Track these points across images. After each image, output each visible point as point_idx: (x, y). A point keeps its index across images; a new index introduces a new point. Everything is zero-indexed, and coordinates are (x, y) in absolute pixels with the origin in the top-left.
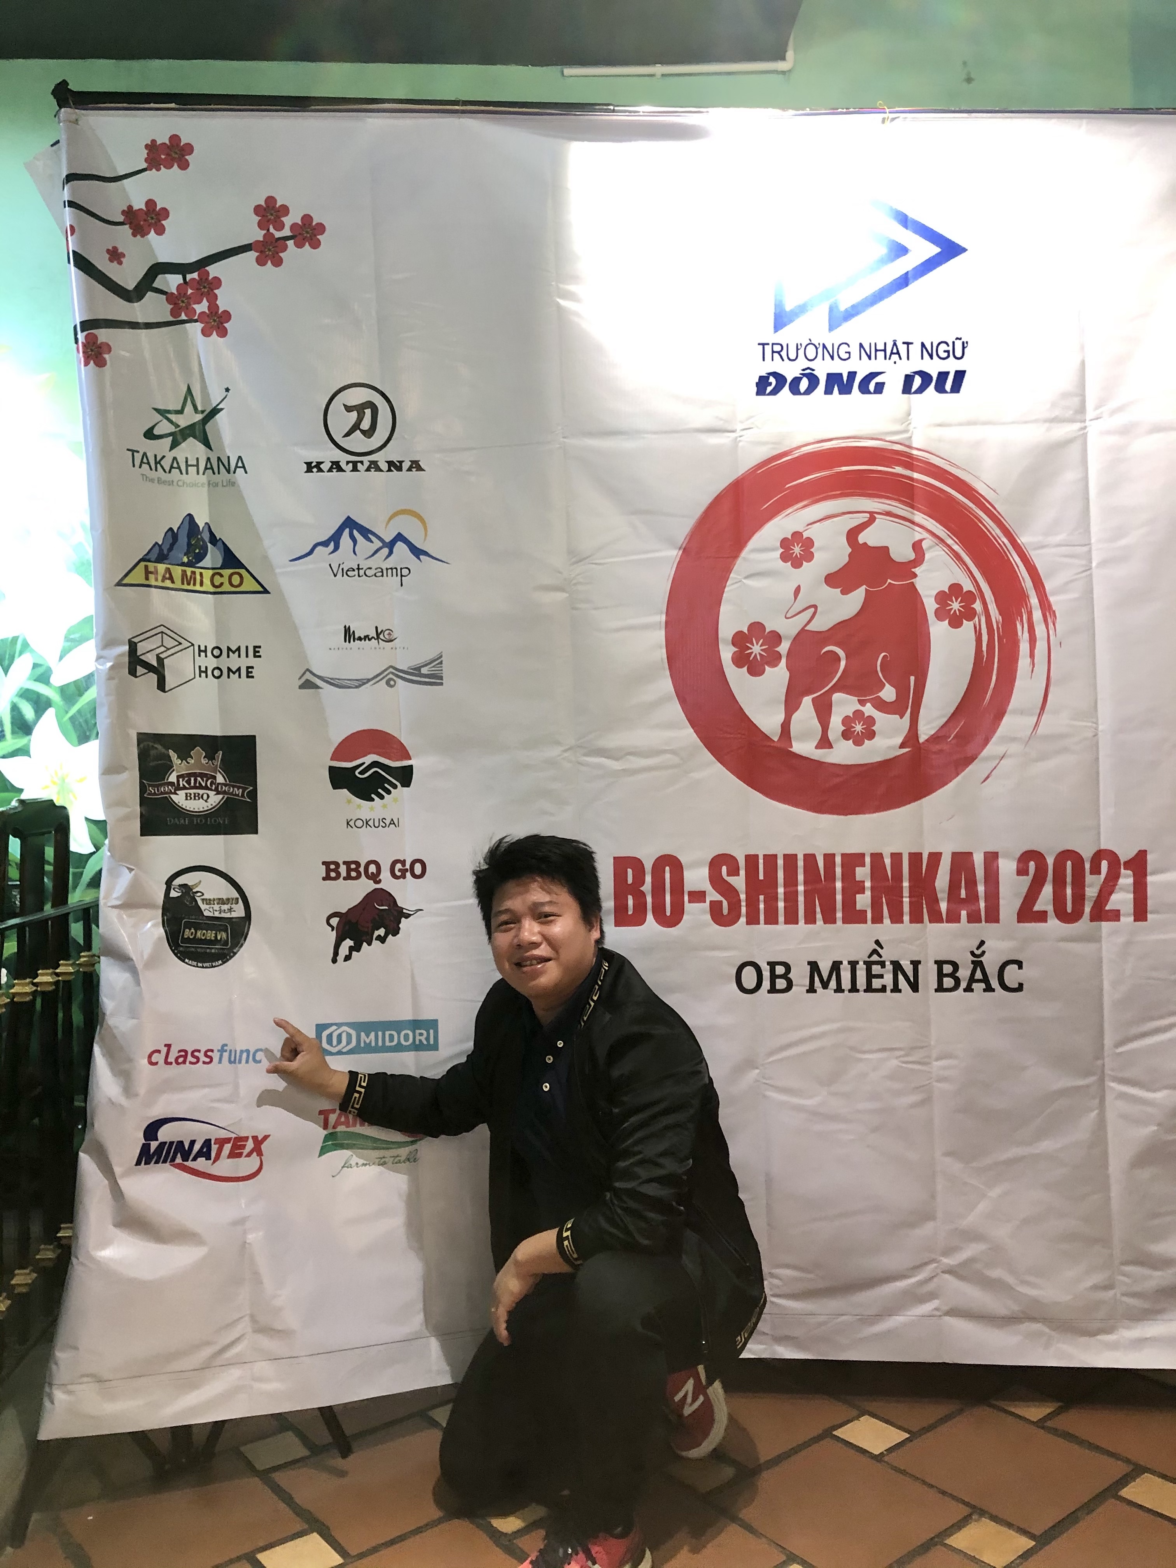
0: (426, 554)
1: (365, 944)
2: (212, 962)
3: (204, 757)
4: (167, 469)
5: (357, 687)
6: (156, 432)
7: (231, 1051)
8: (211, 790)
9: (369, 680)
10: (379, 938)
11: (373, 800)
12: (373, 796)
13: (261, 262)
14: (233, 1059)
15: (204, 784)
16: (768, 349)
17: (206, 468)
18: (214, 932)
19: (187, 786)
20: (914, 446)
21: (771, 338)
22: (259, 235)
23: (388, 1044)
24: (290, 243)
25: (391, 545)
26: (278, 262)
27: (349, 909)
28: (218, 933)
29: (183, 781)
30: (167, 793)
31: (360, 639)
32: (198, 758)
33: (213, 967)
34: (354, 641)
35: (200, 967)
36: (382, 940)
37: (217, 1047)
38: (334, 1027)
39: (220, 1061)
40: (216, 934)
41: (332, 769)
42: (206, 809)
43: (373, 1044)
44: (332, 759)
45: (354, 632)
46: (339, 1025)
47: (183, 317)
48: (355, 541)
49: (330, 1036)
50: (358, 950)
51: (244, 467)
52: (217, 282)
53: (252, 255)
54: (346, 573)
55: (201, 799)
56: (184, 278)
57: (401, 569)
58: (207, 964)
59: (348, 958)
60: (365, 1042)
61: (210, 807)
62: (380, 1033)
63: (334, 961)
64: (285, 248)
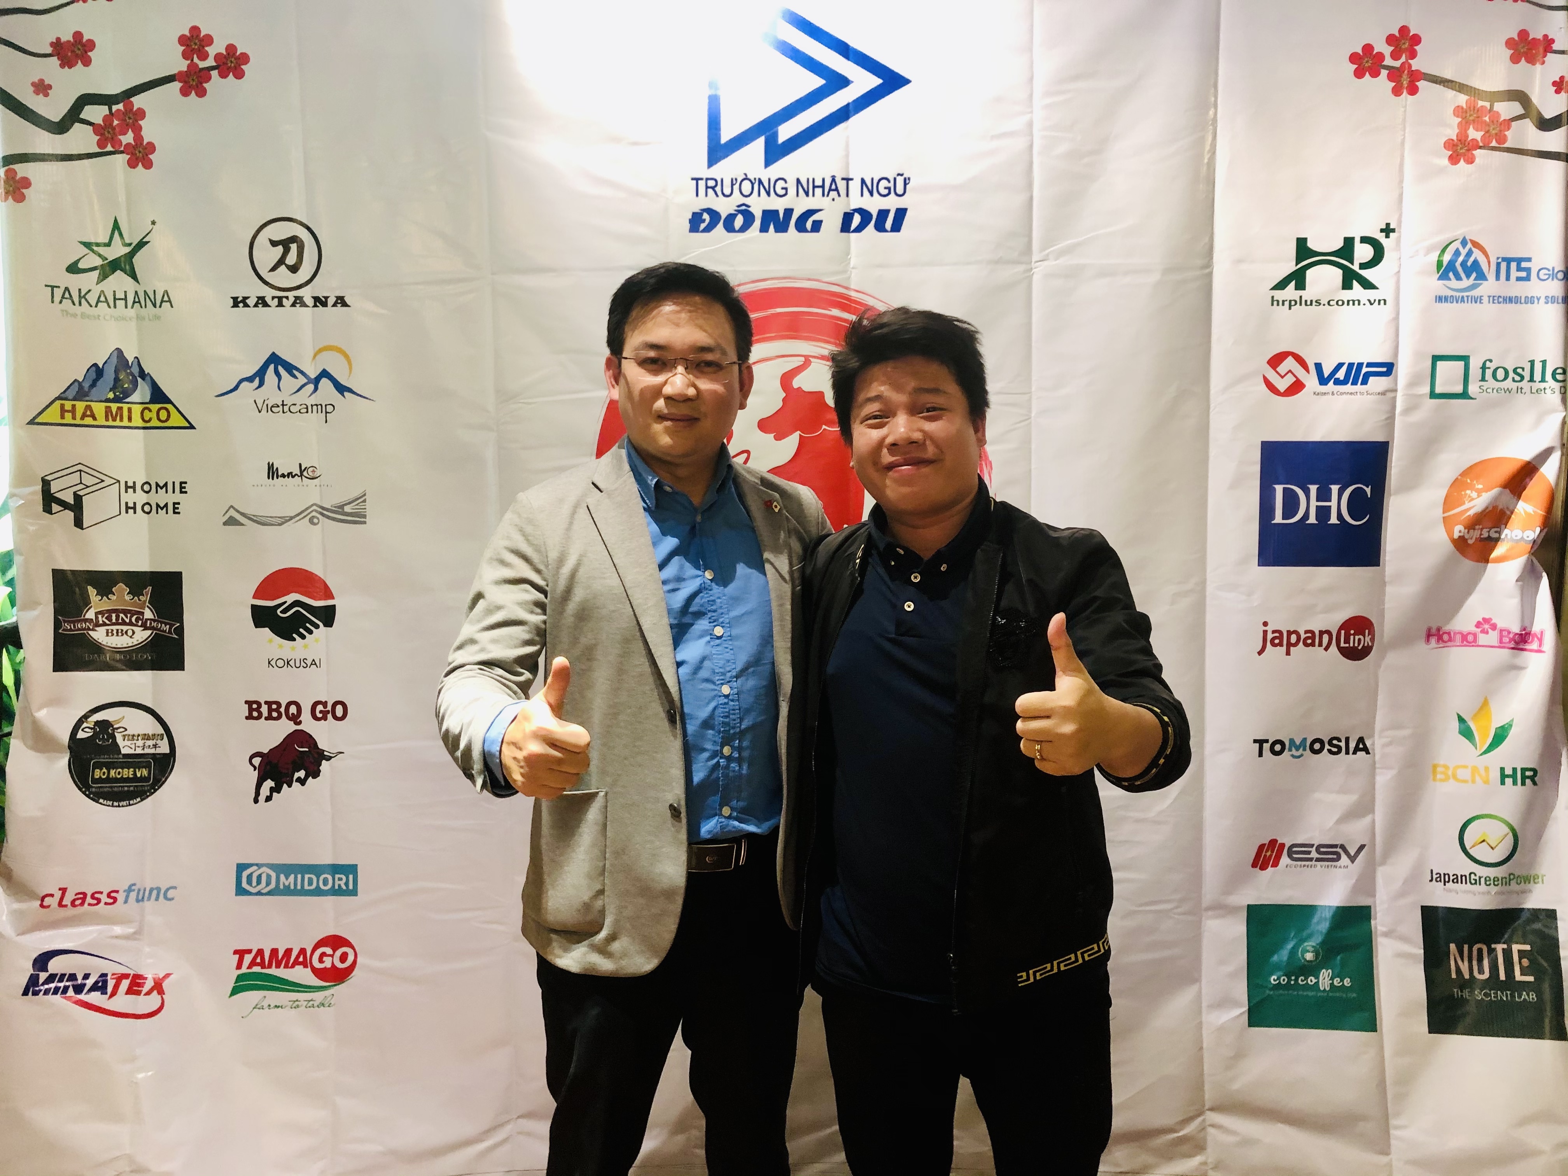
0: (350, 390)
1: (285, 786)
2: (129, 800)
3: (128, 594)
4: (93, 304)
5: (280, 525)
6: (81, 265)
7: (139, 890)
8: (137, 626)
9: (291, 518)
10: (299, 780)
11: (294, 640)
12: (294, 635)
13: (185, 92)
14: (140, 897)
15: (127, 621)
16: (702, 184)
17: (134, 302)
18: (132, 770)
19: (107, 622)
20: (852, 287)
21: (705, 173)
22: (182, 65)
23: (306, 887)
24: (214, 74)
25: (316, 381)
26: (202, 93)
27: (271, 750)
28: (137, 770)
29: (102, 617)
30: (85, 629)
31: (283, 476)
32: (121, 595)
33: (130, 805)
34: (277, 478)
35: (116, 806)
36: (302, 782)
37: (122, 886)
38: (255, 868)
39: (126, 902)
40: (135, 772)
41: (253, 607)
42: (130, 645)
43: (292, 887)
44: (255, 597)
45: (277, 469)
46: (259, 866)
47: (109, 148)
48: (279, 377)
49: (250, 877)
50: (279, 792)
51: (170, 301)
52: (141, 114)
53: (176, 86)
54: (271, 409)
55: (125, 635)
56: (110, 109)
57: (326, 405)
58: (124, 803)
59: (268, 799)
60: (284, 884)
61: (136, 643)
62: (299, 876)
63: (256, 801)
64: (209, 78)
